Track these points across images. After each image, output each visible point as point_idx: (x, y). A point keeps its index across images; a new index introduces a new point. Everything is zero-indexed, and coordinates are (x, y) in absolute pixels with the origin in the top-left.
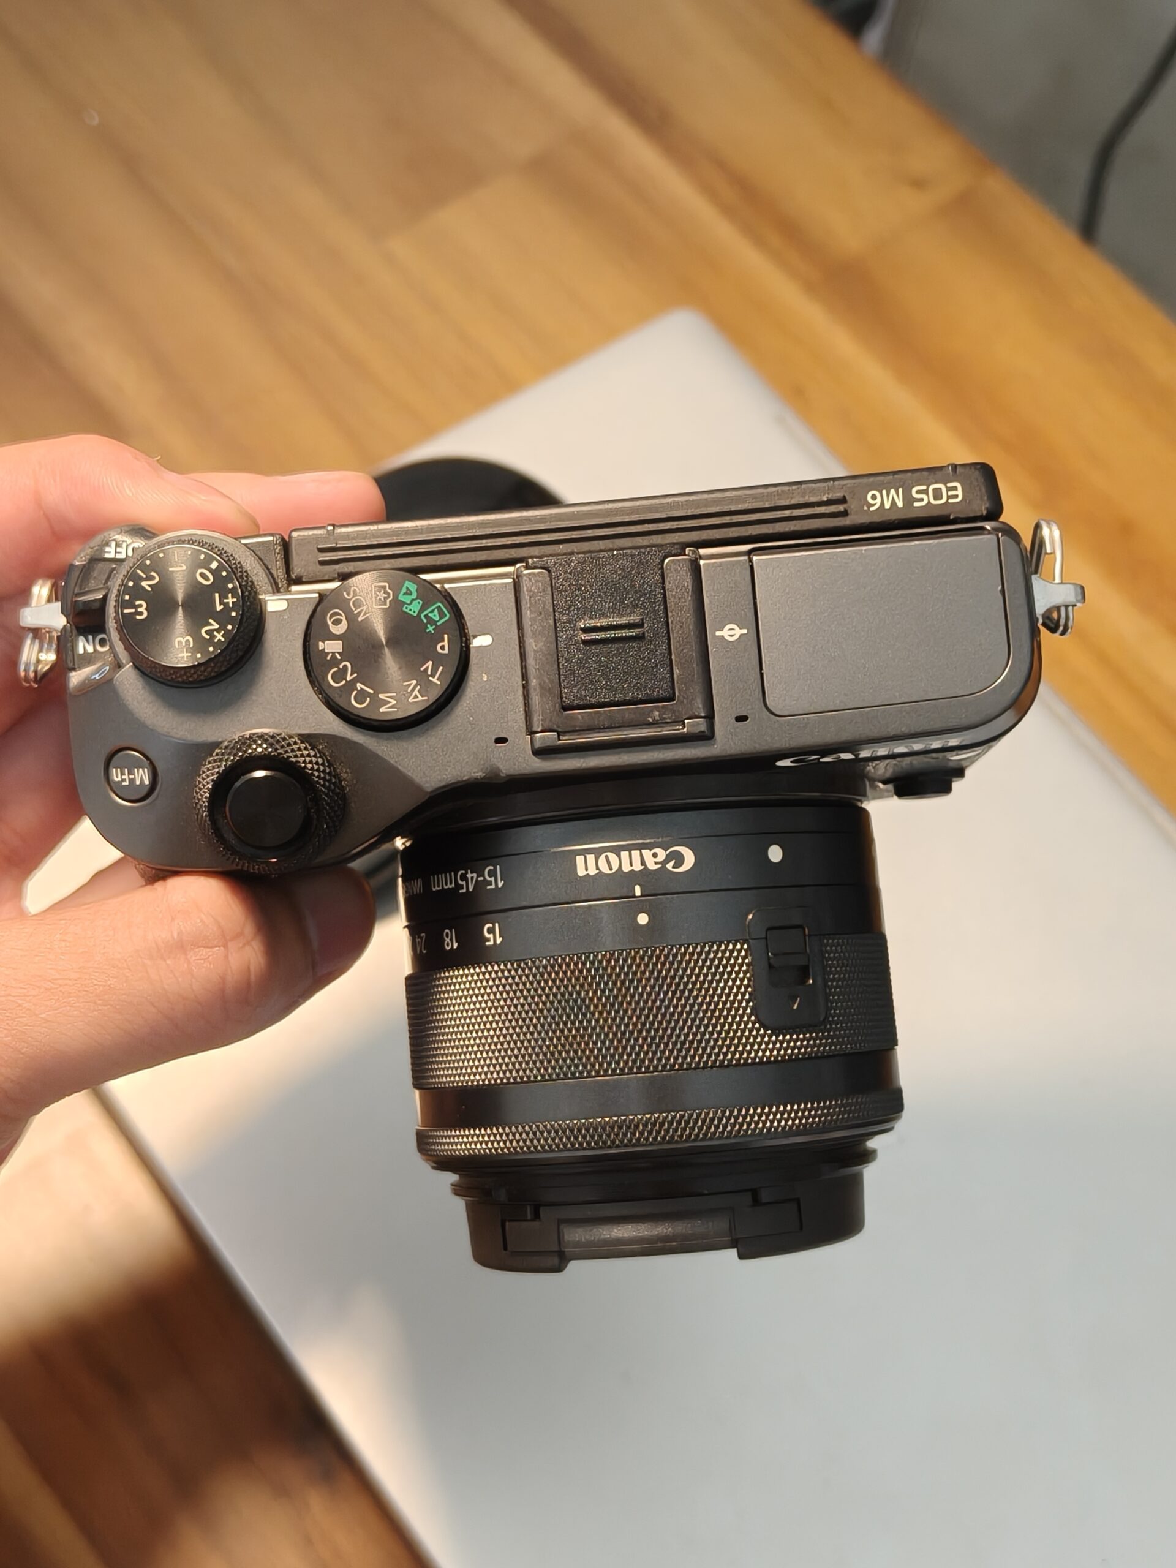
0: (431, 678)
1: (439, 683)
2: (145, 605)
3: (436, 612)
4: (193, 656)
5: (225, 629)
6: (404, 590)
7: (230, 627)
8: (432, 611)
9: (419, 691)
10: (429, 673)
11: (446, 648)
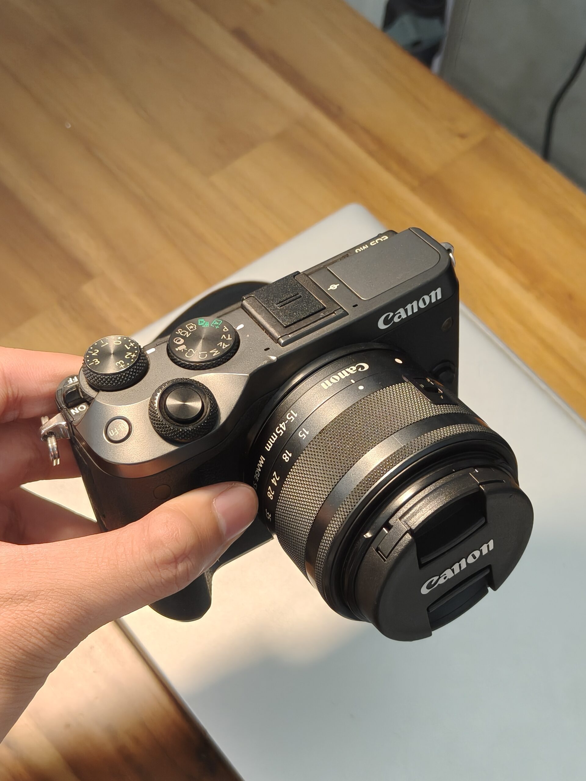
0: (227, 339)
1: (231, 339)
2: (97, 360)
3: (216, 322)
4: (126, 366)
5: (135, 353)
6: (199, 322)
7: (136, 351)
8: (215, 323)
9: (225, 344)
10: (225, 338)
11: (227, 329)
